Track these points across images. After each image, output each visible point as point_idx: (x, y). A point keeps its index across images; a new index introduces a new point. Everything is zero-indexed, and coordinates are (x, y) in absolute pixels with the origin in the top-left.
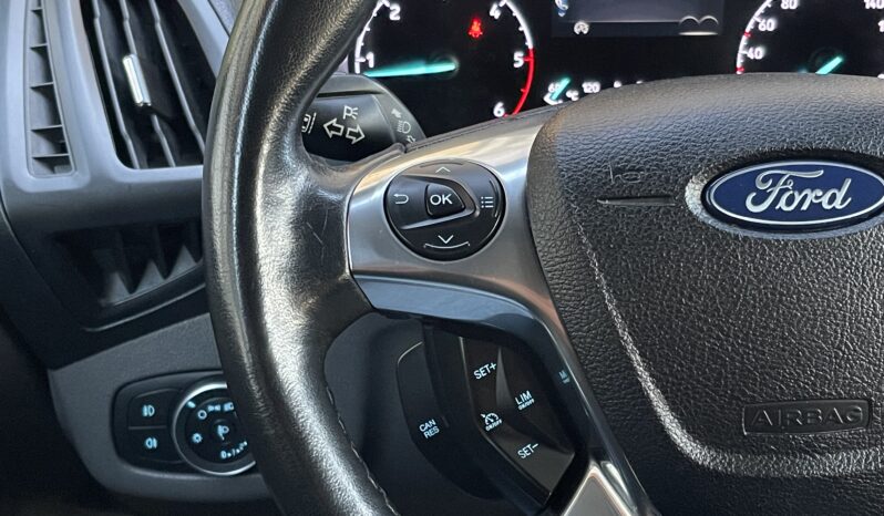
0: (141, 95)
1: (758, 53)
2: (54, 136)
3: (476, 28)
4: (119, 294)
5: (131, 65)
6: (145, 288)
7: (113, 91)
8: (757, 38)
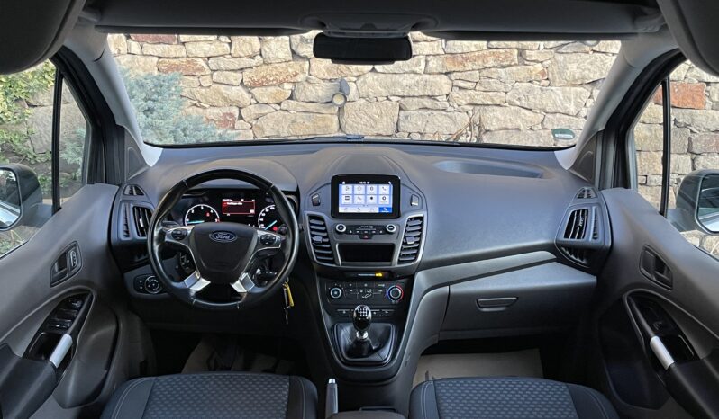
0: (142, 225)
1: (262, 220)
2: (127, 232)
3: (208, 215)
4: (137, 260)
5: (141, 220)
6: (142, 259)
7: (137, 224)
8: (262, 217)
